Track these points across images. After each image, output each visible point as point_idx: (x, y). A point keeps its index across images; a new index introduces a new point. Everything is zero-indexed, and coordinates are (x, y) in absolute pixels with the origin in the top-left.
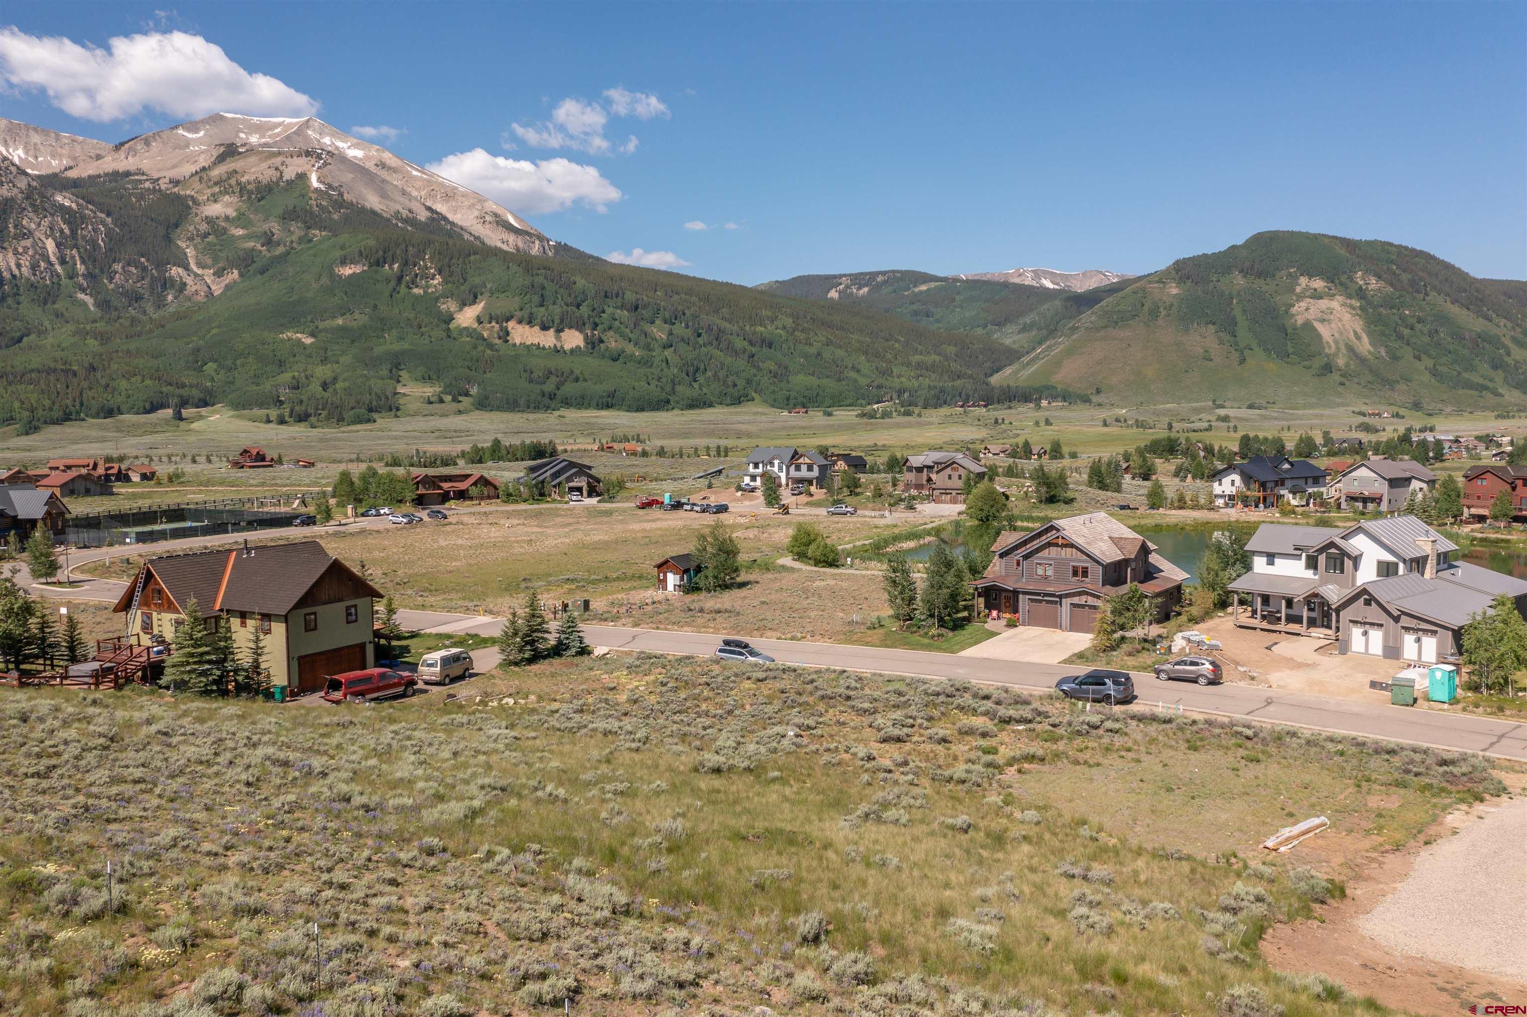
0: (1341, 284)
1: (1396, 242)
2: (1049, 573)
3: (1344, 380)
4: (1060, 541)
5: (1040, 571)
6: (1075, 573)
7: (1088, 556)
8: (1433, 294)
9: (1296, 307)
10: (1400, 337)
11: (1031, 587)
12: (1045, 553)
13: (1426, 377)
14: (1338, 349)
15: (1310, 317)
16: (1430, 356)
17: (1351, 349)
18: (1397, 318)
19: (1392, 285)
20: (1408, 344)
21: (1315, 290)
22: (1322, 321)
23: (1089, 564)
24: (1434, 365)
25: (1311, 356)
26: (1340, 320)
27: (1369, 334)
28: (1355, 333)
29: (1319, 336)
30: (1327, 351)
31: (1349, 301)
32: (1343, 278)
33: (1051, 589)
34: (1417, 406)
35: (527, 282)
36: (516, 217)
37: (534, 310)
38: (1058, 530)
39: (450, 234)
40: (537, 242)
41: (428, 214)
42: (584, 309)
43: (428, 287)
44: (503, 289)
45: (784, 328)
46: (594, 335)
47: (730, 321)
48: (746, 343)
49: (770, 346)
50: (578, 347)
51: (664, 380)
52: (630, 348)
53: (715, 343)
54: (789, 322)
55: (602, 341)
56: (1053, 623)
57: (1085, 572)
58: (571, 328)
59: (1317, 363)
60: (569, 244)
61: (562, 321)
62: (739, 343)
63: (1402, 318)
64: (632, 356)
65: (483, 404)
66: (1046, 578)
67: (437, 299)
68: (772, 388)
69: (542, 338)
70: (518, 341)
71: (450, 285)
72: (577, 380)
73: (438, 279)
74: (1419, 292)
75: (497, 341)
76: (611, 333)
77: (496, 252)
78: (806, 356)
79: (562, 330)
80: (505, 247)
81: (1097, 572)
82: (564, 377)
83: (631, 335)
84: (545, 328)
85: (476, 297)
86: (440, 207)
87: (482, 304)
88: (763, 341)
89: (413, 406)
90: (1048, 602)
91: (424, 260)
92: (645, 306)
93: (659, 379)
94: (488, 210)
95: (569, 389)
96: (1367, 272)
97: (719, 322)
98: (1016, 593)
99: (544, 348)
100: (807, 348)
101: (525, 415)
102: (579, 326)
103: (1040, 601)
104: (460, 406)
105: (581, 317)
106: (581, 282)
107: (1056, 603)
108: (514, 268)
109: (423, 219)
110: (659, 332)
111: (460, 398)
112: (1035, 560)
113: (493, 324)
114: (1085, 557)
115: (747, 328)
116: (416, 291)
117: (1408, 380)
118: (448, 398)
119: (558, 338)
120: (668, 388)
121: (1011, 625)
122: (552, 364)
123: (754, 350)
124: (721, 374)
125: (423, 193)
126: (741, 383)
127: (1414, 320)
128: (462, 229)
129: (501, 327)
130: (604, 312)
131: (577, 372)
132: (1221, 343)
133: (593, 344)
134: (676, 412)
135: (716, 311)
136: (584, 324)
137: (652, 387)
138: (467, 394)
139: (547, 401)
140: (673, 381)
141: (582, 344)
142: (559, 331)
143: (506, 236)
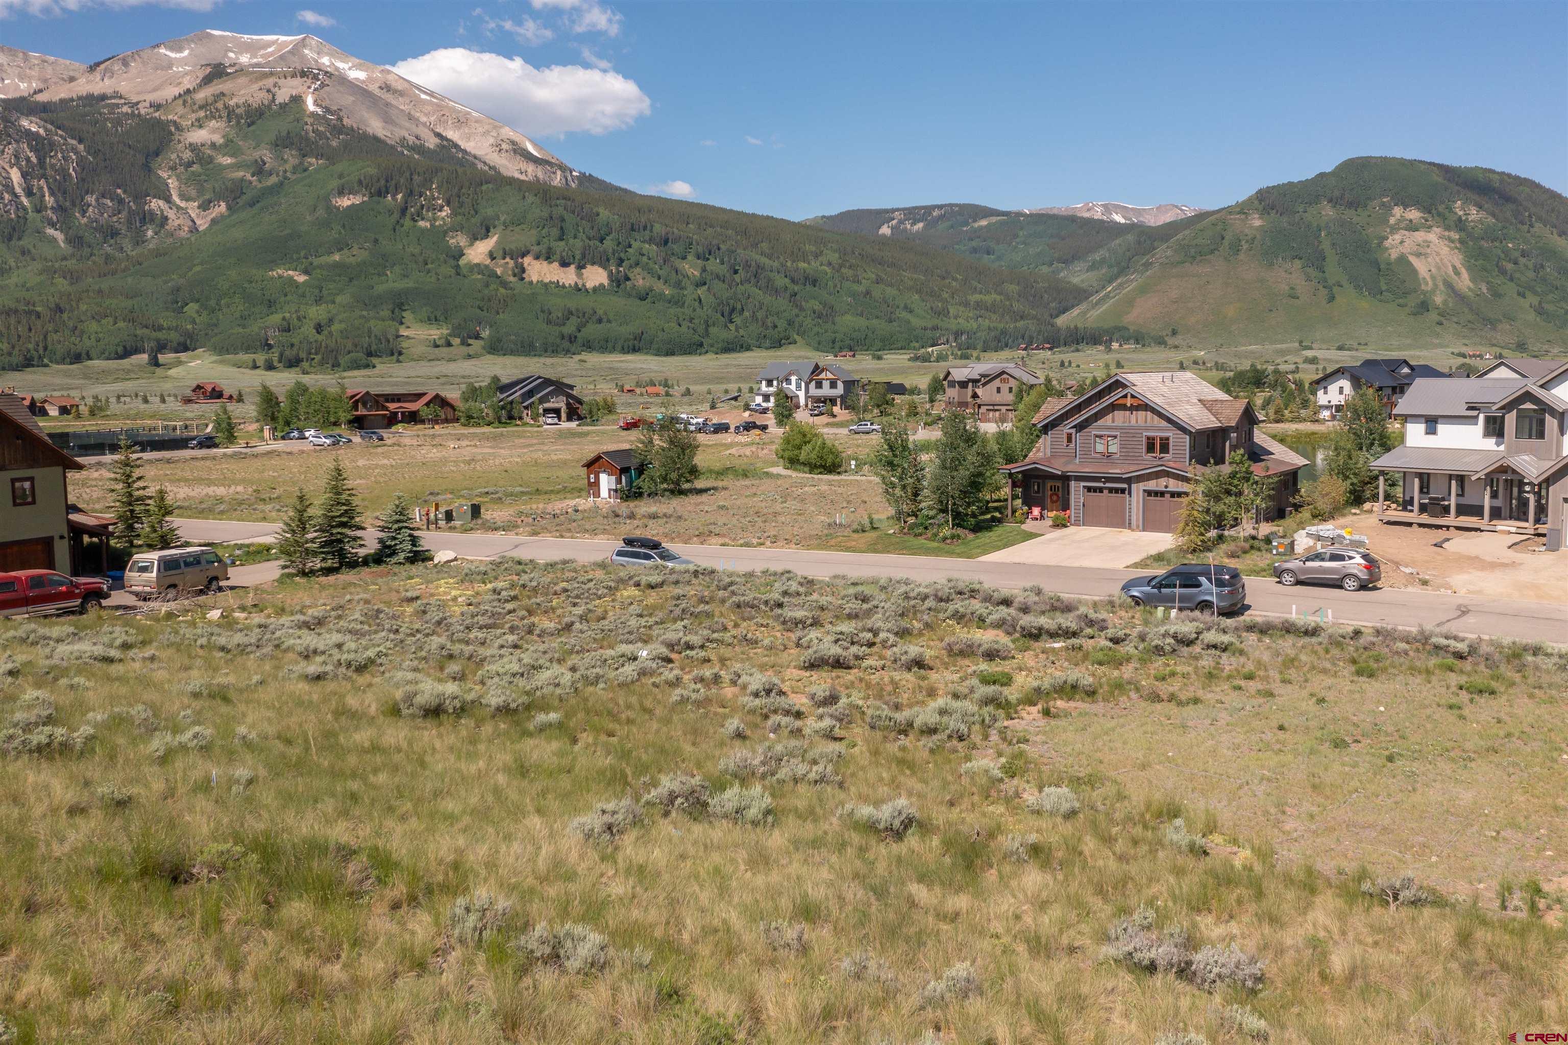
0: (1439, 214)
1: (1499, 170)
2: (1113, 449)
3: (1442, 319)
4: (1129, 402)
5: (1100, 448)
6: (1151, 447)
7: (1169, 420)
8: (1538, 225)
9: (1390, 240)
10: (1503, 272)
11: (1087, 469)
12: (1107, 420)
13: (1531, 316)
14: (1436, 285)
15: (1404, 251)
16: (1535, 293)
17: (1449, 285)
18: (1499, 252)
19: (1494, 215)
20: (1511, 279)
21: (1411, 221)
22: (1418, 255)
23: (1172, 434)
24: (1540, 303)
25: (1406, 294)
26: (1438, 254)
27: (1468, 269)
28: (1454, 267)
29: (1415, 272)
30: (1423, 287)
31: (1447, 233)
32: (1441, 208)
33: (1115, 471)
34: (1521, 347)
35: (545, 214)
36: (535, 144)
37: (554, 244)
38: (1124, 386)
39: (462, 163)
40: (559, 172)
41: (437, 141)
42: (609, 243)
43: (435, 219)
44: (517, 222)
45: (830, 264)
46: (619, 272)
47: (770, 257)
48: (787, 280)
49: (814, 283)
50: (602, 285)
51: (696, 321)
52: (659, 286)
53: (753, 280)
54: (834, 257)
55: (628, 279)
56: (1120, 521)
57: (1165, 448)
58: (593, 264)
59: (1412, 301)
60: (594, 175)
61: (584, 256)
62: (781, 281)
63: (1506, 252)
64: (662, 294)
65: (495, 348)
66: (1109, 456)
67: (445, 233)
68: (816, 329)
69: (562, 275)
70: (535, 279)
71: (459, 218)
72: (600, 321)
73: (446, 211)
74: (1522, 223)
75: (512, 279)
76: (638, 270)
77: (511, 181)
78: (854, 295)
79: (584, 267)
80: (523, 177)
81: (1181, 444)
82: (586, 317)
83: (660, 272)
84: (564, 264)
85: (488, 231)
86: (451, 134)
87: (495, 238)
88: (806, 278)
89: (420, 350)
90: (1111, 490)
91: (430, 190)
92: (675, 241)
93: (691, 320)
94: (504, 137)
95: (592, 330)
96: (1466, 201)
97: (758, 257)
98: (1065, 479)
99: (564, 286)
100: (855, 287)
101: (542, 360)
102: (603, 262)
103: (1101, 490)
104: (471, 350)
105: (605, 251)
106: (604, 214)
107: (1123, 491)
108: (530, 198)
109: (432, 147)
110: (691, 268)
111: (470, 341)
112: (1093, 430)
113: (508, 260)
114: (1164, 424)
115: (789, 264)
116: (422, 224)
117: (1511, 319)
118: (456, 341)
119: (580, 275)
120: (701, 330)
121: (1059, 524)
122: (572, 304)
123: (796, 288)
124: (760, 315)
125: (432, 119)
126: (782, 324)
127: (1517, 254)
128: (475, 157)
129: (516, 263)
130: (630, 246)
131: (600, 312)
132: (1308, 279)
133: (618, 281)
134: (710, 356)
135: (755, 245)
136: (608, 260)
137: (684, 329)
138: (477, 337)
139: (566, 344)
140: (706, 322)
141: (606, 282)
142: (581, 267)
143: (524, 165)
